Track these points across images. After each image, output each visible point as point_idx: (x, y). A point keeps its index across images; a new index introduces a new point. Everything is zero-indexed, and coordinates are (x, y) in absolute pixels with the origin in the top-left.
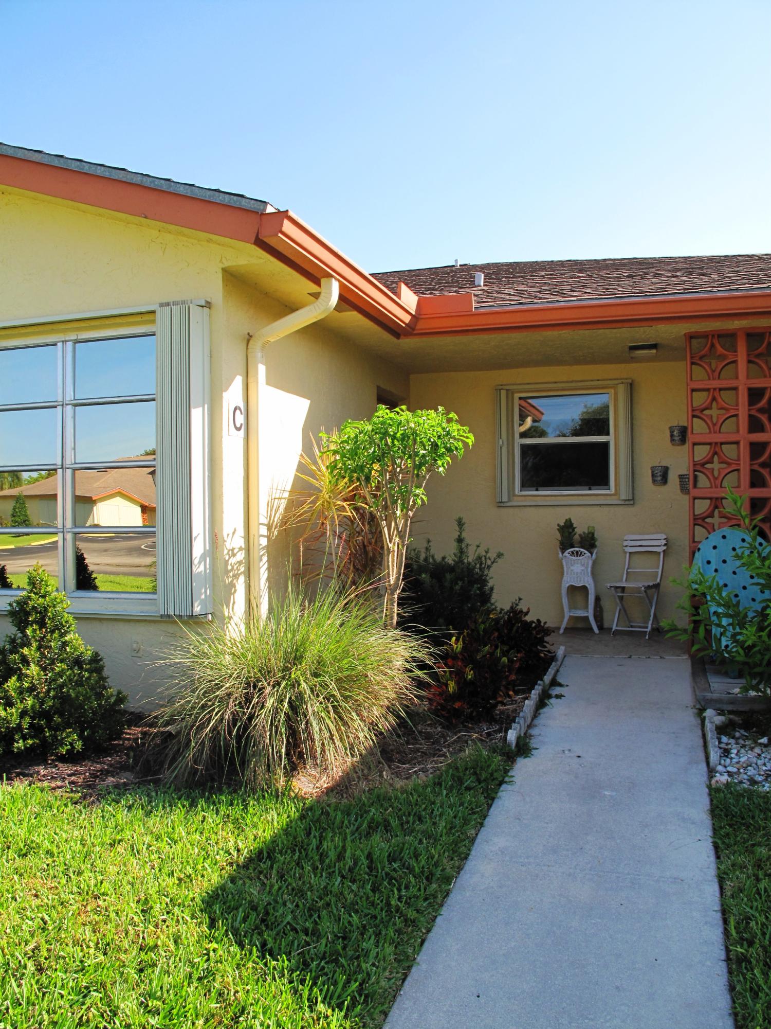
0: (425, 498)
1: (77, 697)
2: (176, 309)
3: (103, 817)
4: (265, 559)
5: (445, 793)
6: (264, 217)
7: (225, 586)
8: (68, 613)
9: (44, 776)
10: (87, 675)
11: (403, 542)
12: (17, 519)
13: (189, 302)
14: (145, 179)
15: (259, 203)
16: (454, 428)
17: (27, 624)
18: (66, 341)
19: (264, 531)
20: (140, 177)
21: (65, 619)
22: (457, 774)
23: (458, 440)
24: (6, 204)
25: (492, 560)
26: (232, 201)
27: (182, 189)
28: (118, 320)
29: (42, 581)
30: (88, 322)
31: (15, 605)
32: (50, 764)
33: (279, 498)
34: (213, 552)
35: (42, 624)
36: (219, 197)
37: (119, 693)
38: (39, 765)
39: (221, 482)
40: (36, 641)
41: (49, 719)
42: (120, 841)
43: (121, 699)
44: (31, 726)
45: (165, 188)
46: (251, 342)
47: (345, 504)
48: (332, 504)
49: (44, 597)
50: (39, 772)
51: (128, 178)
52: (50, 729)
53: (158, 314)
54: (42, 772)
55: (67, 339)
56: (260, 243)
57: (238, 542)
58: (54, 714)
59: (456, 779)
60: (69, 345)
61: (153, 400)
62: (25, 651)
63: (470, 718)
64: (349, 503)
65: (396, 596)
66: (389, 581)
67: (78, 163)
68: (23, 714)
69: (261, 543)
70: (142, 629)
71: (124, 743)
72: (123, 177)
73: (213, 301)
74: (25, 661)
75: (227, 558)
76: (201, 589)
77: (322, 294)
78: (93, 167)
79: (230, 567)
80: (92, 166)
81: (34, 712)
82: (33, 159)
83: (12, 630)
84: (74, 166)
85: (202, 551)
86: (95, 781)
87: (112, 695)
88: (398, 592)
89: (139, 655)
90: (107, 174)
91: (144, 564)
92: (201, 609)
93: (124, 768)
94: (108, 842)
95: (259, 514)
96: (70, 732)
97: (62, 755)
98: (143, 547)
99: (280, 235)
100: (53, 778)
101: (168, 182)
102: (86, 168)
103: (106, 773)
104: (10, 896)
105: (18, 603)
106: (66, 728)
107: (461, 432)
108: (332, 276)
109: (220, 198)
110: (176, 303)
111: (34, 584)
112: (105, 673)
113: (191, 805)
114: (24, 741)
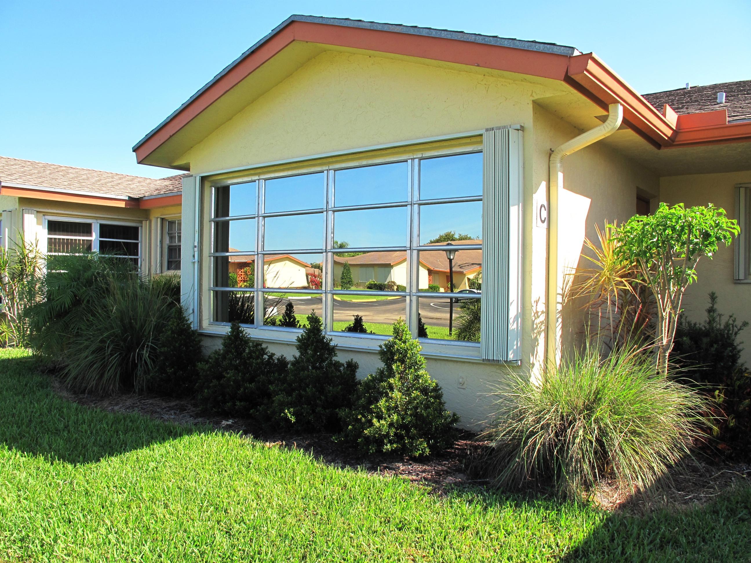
0: (696, 278)
1: (428, 416)
2: (498, 133)
3: (451, 507)
4: (560, 320)
5: (722, 521)
6: (572, 59)
7: (532, 340)
8: (421, 355)
9: (403, 470)
10: (432, 400)
11: (675, 312)
12: (344, 280)
13: (509, 127)
14: (477, 38)
15: (568, 49)
16: (724, 221)
17: (393, 361)
18: (414, 159)
19: (560, 299)
20: (473, 37)
21: (418, 359)
22: (730, 506)
23: (726, 231)
24: (372, 64)
25: (739, 327)
26: (546, 49)
27: (506, 42)
28: (453, 142)
29: (403, 331)
30: (431, 144)
31: (383, 347)
32: (406, 462)
33: (569, 274)
34: (523, 314)
35: (402, 361)
36: (535, 46)
37: (454, 415)
38: (398, 462)
39: (531, 261)
40: (399, 373)
41: (408, 431)
42: (468, 527)
43: (455, 419)
44: (396, 434)
45: (493, 43)
46: (552, 156)
47: (623, 280)
48: (612, 280)
49: (405, 342)
50: (399, 467)
51: (465, 38)
52: (409, 438)
53: (485, 137)
54: (402, 468)
55: (415, 157)
56: (569, 80)
57: (541, 307)
58: (412, 427)
59: (729, 510)
60: (416, 161)
61: (481, 200)
62: (392, 381)
63: (730, 458)
64: (626, 279)
65: (667, 354)
66: (662, 343)
67: (428, 30)
68: (391, 425)
69: (558, 308)
70: (466, 368)
71: (455, 451)
72: (461, 37)
73: (526, 126)
74: (391, 388)
75: (533, 319)
76: (514, 342)
77: (610, 117)
78: (439, 33)
79: (535, 326)
80: (438, 31)
81: (398, 425)
82: (396, 31)
83: (382, 365)
84: (424, 33)
85: (516, 313)
86: (440, 479)
87: (449, 416)
88: (669, 351)
89: (463, 387)
90: (449, 37)
91: (435, 317)
92: (513, 357)
93: (459, 470)
94: (459, 526)
95: (557, 286)
96: (422, 441)
97: (415, 457)
98: (432, 304)
99: (585, 72)
100: (409, 473)
101: (495, 38)
102: (434, 34)
103: (447, 473)
104: (396, 558)
105: (386, 345)
106: (418, 438)
107: (729, 224)
108: (618, 102)
109: (536, 48)
110: (499, 128)
111: (398, 333)
112: (443, 399)
113: (516, 506)
114: (391, 445)
